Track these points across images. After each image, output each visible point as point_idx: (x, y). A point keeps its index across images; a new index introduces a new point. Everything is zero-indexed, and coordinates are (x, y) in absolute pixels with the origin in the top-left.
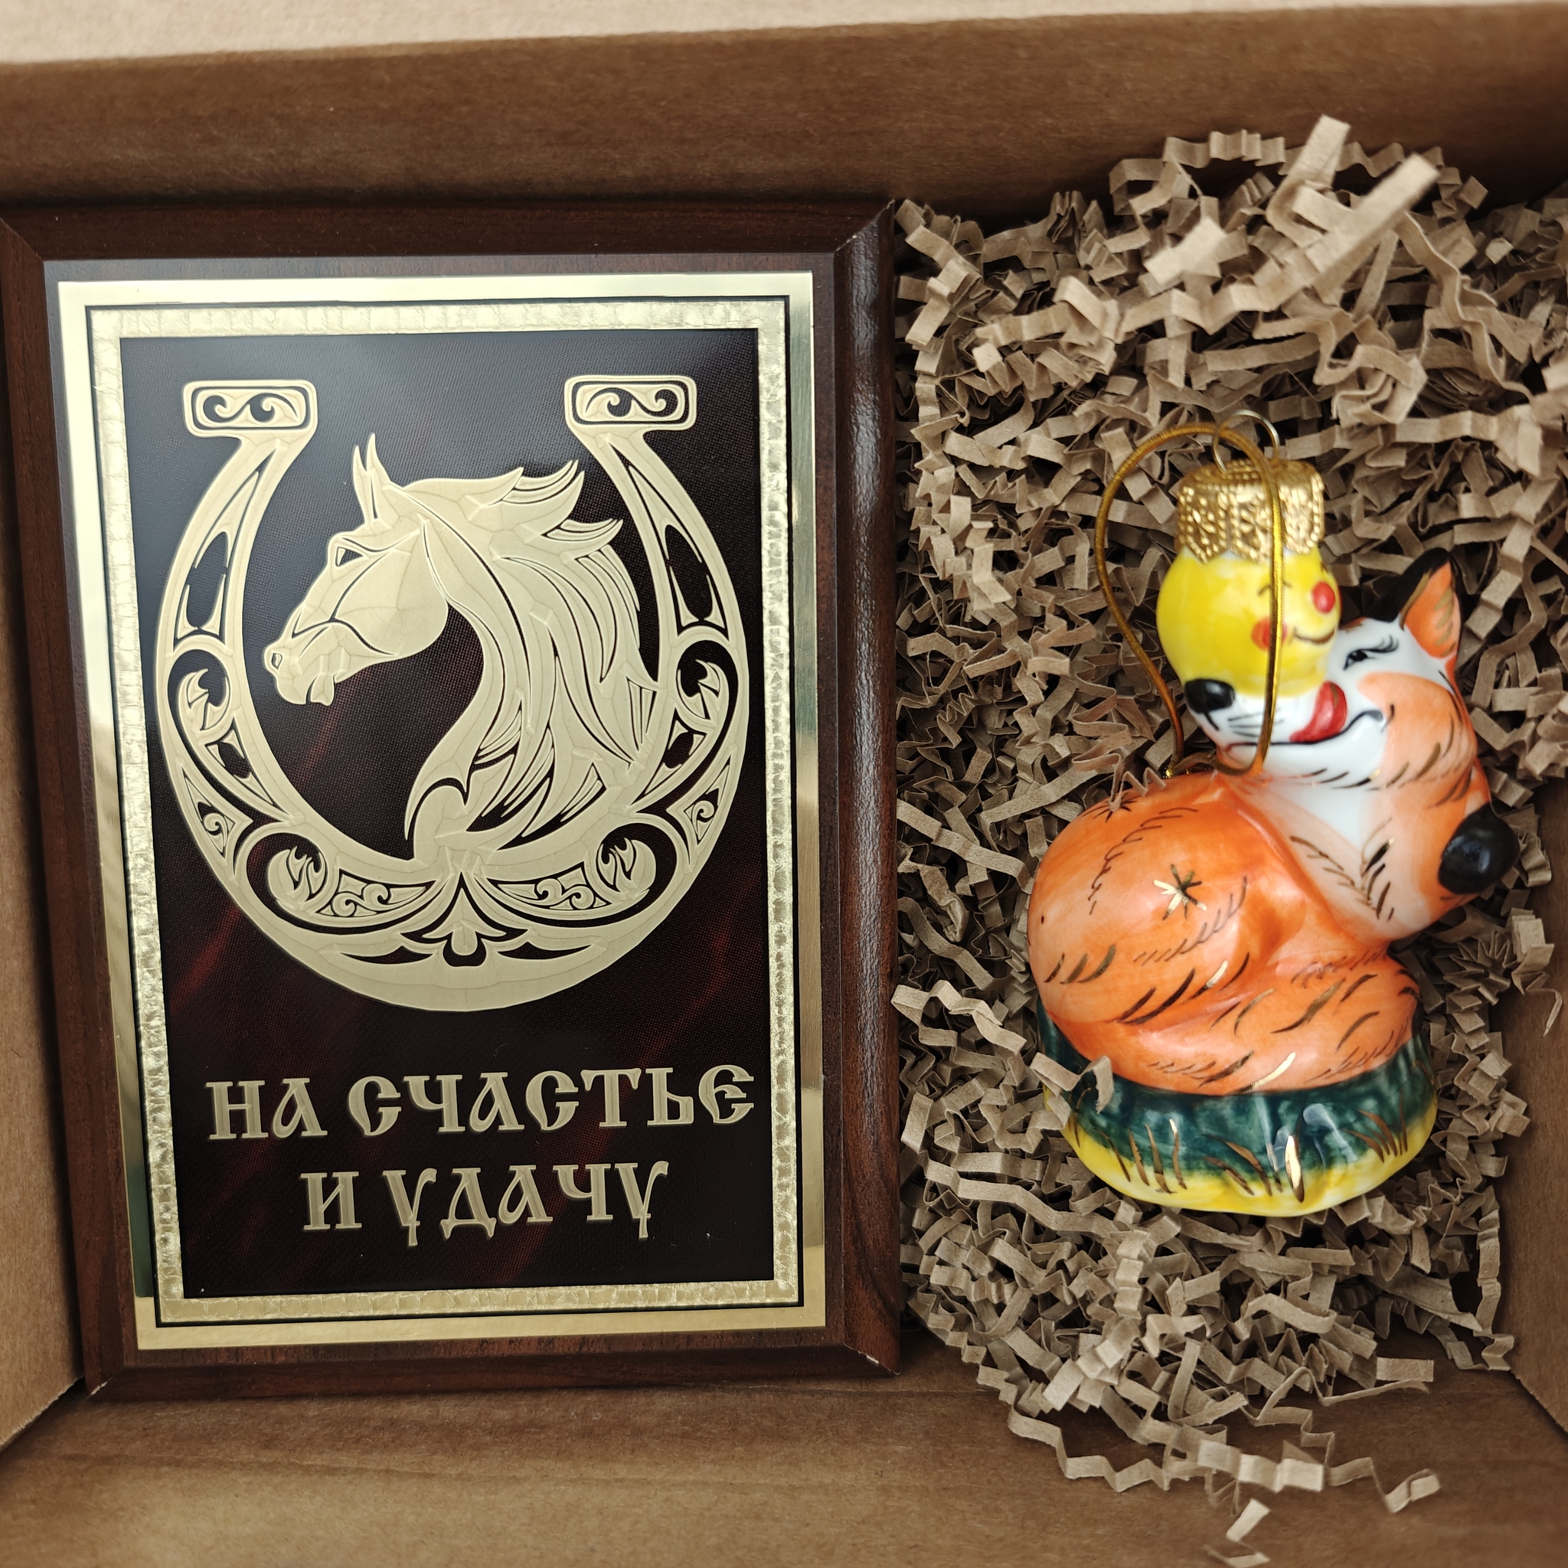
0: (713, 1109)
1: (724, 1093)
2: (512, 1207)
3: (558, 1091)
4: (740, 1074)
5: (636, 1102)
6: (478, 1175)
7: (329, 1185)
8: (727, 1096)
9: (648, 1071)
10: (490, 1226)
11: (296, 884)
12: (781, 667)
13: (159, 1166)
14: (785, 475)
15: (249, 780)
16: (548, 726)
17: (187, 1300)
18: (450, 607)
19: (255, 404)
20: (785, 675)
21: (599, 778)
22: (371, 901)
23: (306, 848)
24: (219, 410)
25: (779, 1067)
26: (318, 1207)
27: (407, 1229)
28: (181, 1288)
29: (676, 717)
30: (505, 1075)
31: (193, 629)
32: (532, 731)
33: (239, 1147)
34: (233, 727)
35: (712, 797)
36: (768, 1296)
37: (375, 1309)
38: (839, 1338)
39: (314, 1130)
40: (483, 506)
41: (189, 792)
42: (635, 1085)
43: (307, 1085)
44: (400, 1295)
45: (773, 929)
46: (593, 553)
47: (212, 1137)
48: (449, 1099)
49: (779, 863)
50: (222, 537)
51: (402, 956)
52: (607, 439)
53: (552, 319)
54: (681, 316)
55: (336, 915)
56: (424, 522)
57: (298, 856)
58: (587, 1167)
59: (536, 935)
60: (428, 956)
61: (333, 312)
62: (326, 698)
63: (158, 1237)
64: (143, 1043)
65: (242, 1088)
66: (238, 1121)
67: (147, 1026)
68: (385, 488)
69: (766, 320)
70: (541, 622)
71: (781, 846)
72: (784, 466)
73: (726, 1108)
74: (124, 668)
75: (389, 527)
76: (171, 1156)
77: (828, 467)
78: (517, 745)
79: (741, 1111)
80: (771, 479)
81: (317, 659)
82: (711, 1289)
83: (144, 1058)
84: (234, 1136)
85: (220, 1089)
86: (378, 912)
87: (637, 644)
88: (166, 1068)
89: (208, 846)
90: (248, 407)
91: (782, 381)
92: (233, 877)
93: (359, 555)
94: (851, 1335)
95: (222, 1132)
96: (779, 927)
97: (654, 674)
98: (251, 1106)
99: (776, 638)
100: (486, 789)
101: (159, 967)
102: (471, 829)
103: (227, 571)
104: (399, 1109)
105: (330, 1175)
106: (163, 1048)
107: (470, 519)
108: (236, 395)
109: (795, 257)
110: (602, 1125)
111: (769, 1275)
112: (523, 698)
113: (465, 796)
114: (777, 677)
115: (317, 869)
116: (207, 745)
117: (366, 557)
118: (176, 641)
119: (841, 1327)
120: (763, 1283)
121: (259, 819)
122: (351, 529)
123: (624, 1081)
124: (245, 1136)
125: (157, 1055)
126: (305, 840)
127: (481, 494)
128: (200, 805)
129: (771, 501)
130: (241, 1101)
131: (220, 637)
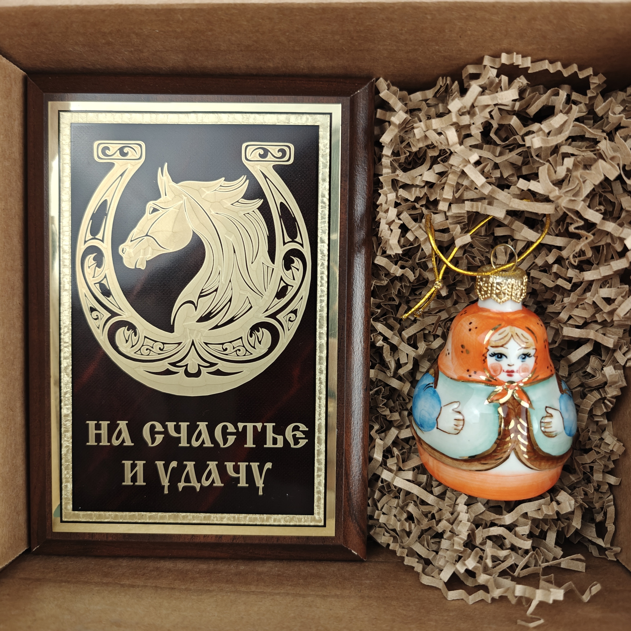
0: (291, 441)
1: (296, 435)
2: (207, 479)
3: (228, 431)
4: (303, 427)
5: (260, 437)
6: (194, 465)
7: (133, 466)
8: (297, 436)
9: (265, 424)
10: (198, 486)
11: (127, 341)
12: (325, 260)
13: (65, 455)
14: (328, 183)
15: (110, 298)
16: (230, 281)
17: (73, 512)
18: (193, 232)
19: (121, 150)
20: (326, 263)
21: (250, 303)
22: (156, 349)
23: (132, 327)
24: (107, 152)
25: (319, 425)
26: (128, 475)
27: (164, 486)
28: (71, 506)
29: (282, 279)
30: (207, 423)
31: (92, 237)
32: (224, 282)
33: (98, 448)
34: (105, 277)
35: (295, 312)
36: (311, 522)
37: (149, 519)
38: (340, 542)
39: (129, 443)
40: (207, 192)
41: (87, 302)
42: (259, 430)
43: (127, 424)
44: (160, 514)
45: (318, 367)
46: (251, 212)
47: (88, 444)
48: (184, 433)
49: (321, 341)
50: (106, 201)
51: (168, 372)
52: (258, 167)
53: (239, 120)
54: (289, 120)
55: (142, 355)
56: (185, 198)
57: (128, 330)
58: (239, 463)
59: (222, 366)
60: (178, 373)
61: (154, 115)
62: (143, 267)
63: (63, 485)
64: (62, 404)
65: (101, 424)
66: (98, 437)
67: (64, 397)
68: (170, 184)
69: (322, 121)
70: (229, 239)
71: (322, 333)
72: (328, 180)
73: (296, 440)
74: (64, 252)
75: (171, 200)
76: (71, 451)
77: (346, 181)
78: (217, 288)
79: (302, 443)
80: (322, 185)
81: (140, 251)
82: (288, 518)
83: (62, 410)
84: (96, 444)
85: (92, 424)
86: (159, 354)
87: (267, 249)
88: (71, 415)
89: (93, 324)
90: (119, 151)
91: (328, 146)
92: (102, 338)
93: (158, 210)
94: (346, 541)
95: (92, 442)
96: (320, 367)
97: (273, 262)
98: (104, 432)
99: (323, 249)
100: (204, 306)
101: (70, 373)
102: (198, 321)
103: (106, 215)
104: (163, 436)
105: (134, 462)
106: (70, 406)
107: (203, 197)
108: (114, 146)
109: (335, 98)
110: (245, 446)
111: (312, 513)
112: (220, 269)
113: (196, 308)
114: (323, 264)
115: (135, 335)
116: (95, 284)
117: (161, 211)
118: (85, 242)
119: (341, 537)
120: (310, 516)
121: (114, 314)
122: (156, 199)
123: (255, 428)
124: (101, 444)
125: (67, 409)
126: (131, 323)
127: (208, 188)
128: (91, 308)
129: (322, 193)
130: (100, 429)
131: (102, 241)
